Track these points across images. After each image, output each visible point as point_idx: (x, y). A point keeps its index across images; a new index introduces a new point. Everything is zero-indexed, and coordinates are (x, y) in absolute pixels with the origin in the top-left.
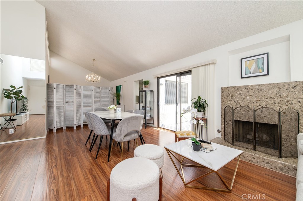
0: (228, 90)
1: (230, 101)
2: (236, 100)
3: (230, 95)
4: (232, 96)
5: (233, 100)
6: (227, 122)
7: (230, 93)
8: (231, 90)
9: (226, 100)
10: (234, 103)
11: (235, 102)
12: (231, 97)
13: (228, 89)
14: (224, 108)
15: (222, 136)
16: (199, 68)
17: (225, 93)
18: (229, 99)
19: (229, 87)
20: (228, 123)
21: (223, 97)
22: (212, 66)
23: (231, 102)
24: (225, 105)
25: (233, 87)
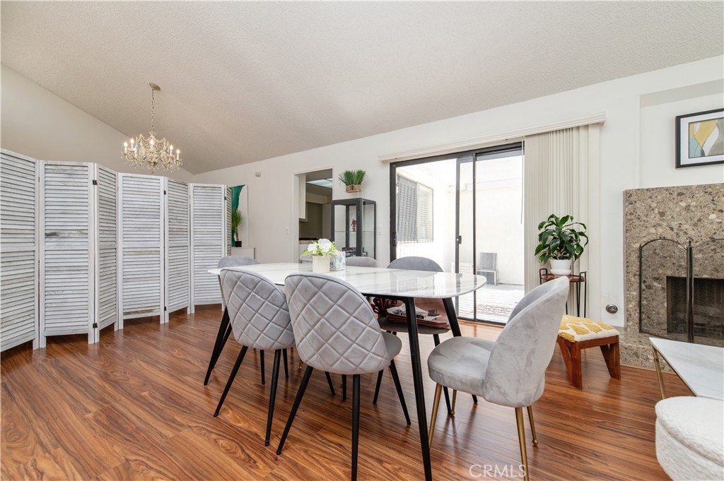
0: (650, 197)
1: (654, 226)
2: (674, 224)
3: (656, 211)
4: (662, 214)
5: (665, 224)
6: (647, 284)
7: (654, 205)
8: (659, 197)
9: (642, 223)
10: (669, 231)
11: (672, 229)
12: (658, 216)
13: (649, 194)
14: (637, 246)
15: (631, 323)
16: (551, 136)
17: (638, 205)
18: (653, 222)
19: (653, 189)
20: (649, 287)
21: (633, 217)
22: (593, 132)
23: (660, 230)
24: (638, 237)
25: (667, 189)
